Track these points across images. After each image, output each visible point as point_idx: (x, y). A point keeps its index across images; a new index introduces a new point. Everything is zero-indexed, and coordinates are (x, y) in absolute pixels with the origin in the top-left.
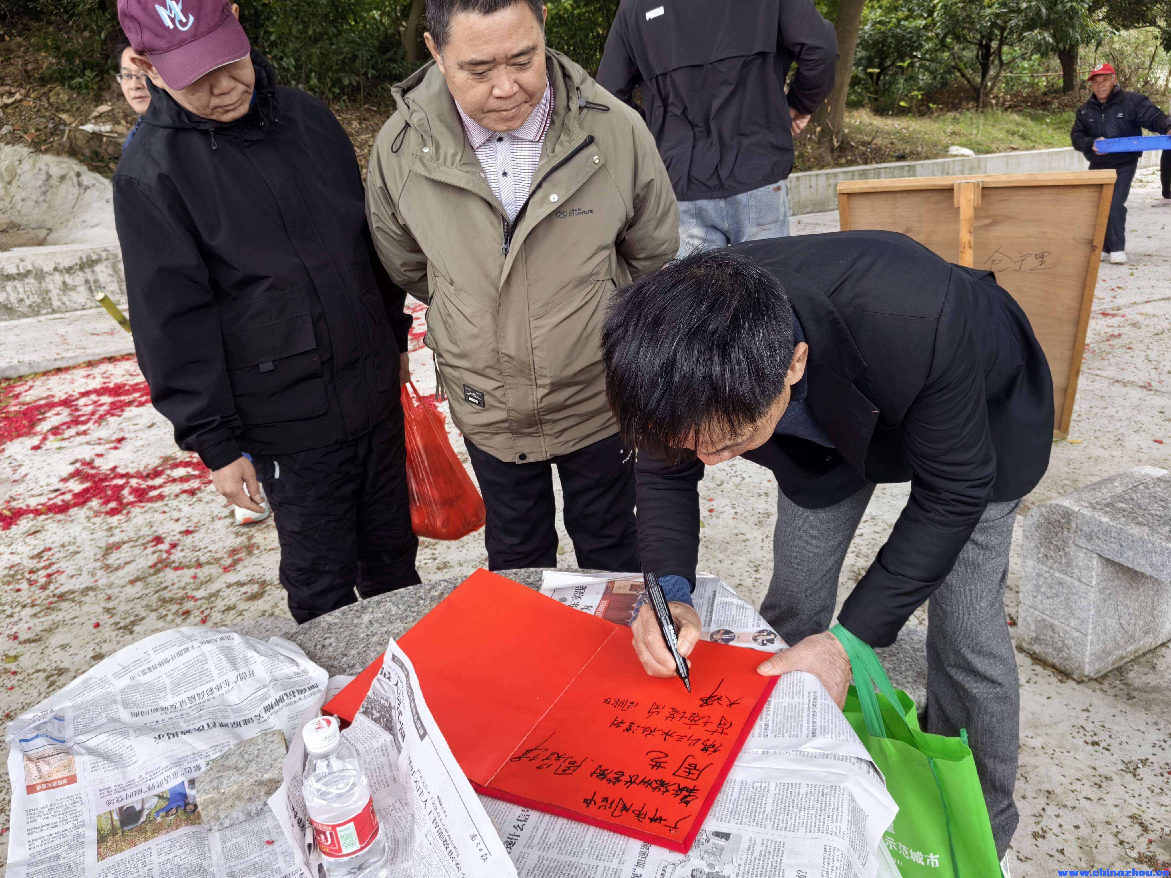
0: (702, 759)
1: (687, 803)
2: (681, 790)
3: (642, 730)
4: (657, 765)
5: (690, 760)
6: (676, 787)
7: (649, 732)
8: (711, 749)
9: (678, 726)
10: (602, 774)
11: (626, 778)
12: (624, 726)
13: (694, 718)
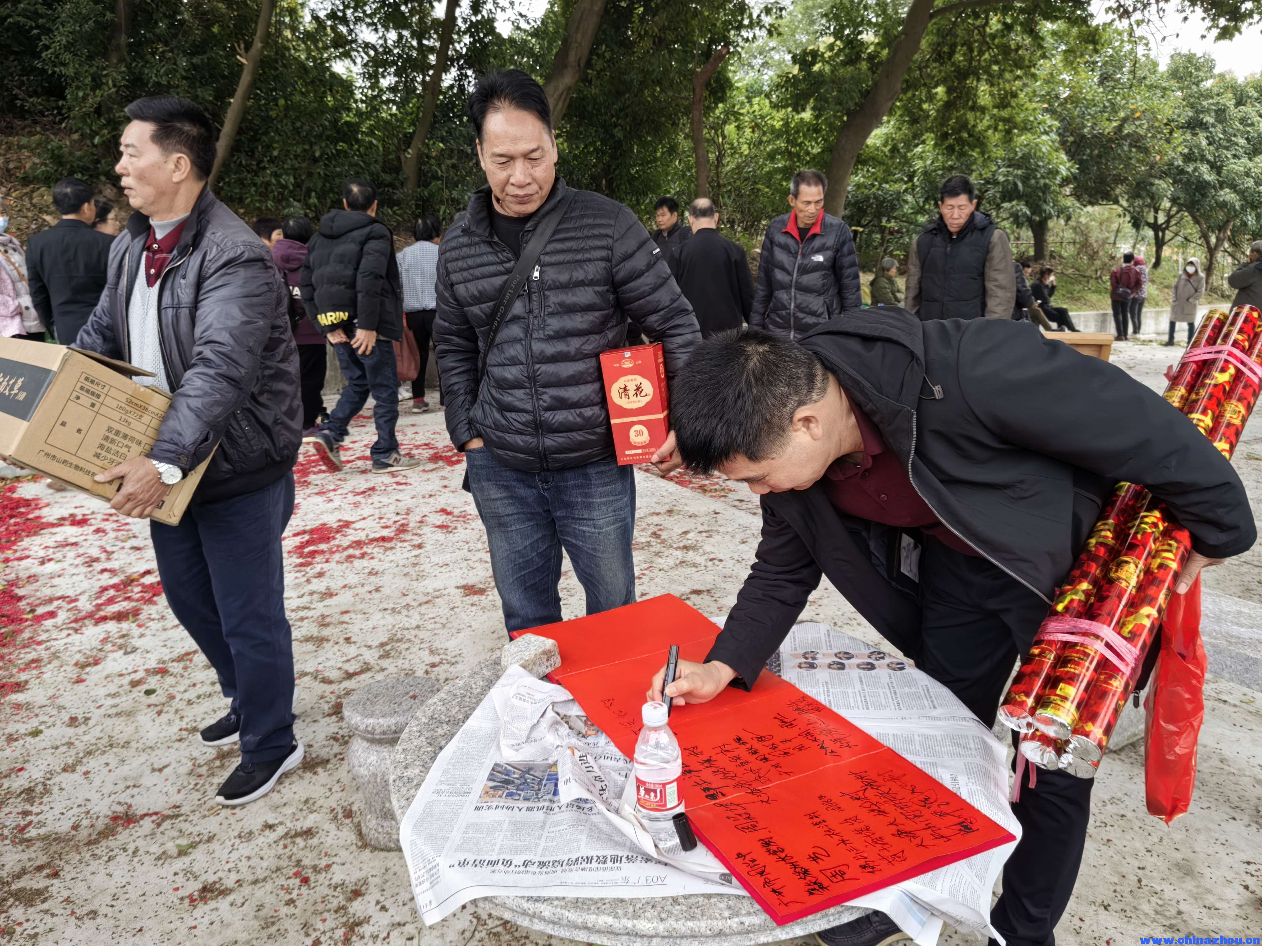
0: (854, 871)
1: (811, 894)
2: (815, 883)
3: (826, 828)
4: (814, 858)
5: (844, 869)
6: (814, 880)
7: (830, 833)
8: (868, 869)
9: (858, 842)
10: (767, 843)
11: (783, 855)
12: (816, 820)
13: (878, 841)
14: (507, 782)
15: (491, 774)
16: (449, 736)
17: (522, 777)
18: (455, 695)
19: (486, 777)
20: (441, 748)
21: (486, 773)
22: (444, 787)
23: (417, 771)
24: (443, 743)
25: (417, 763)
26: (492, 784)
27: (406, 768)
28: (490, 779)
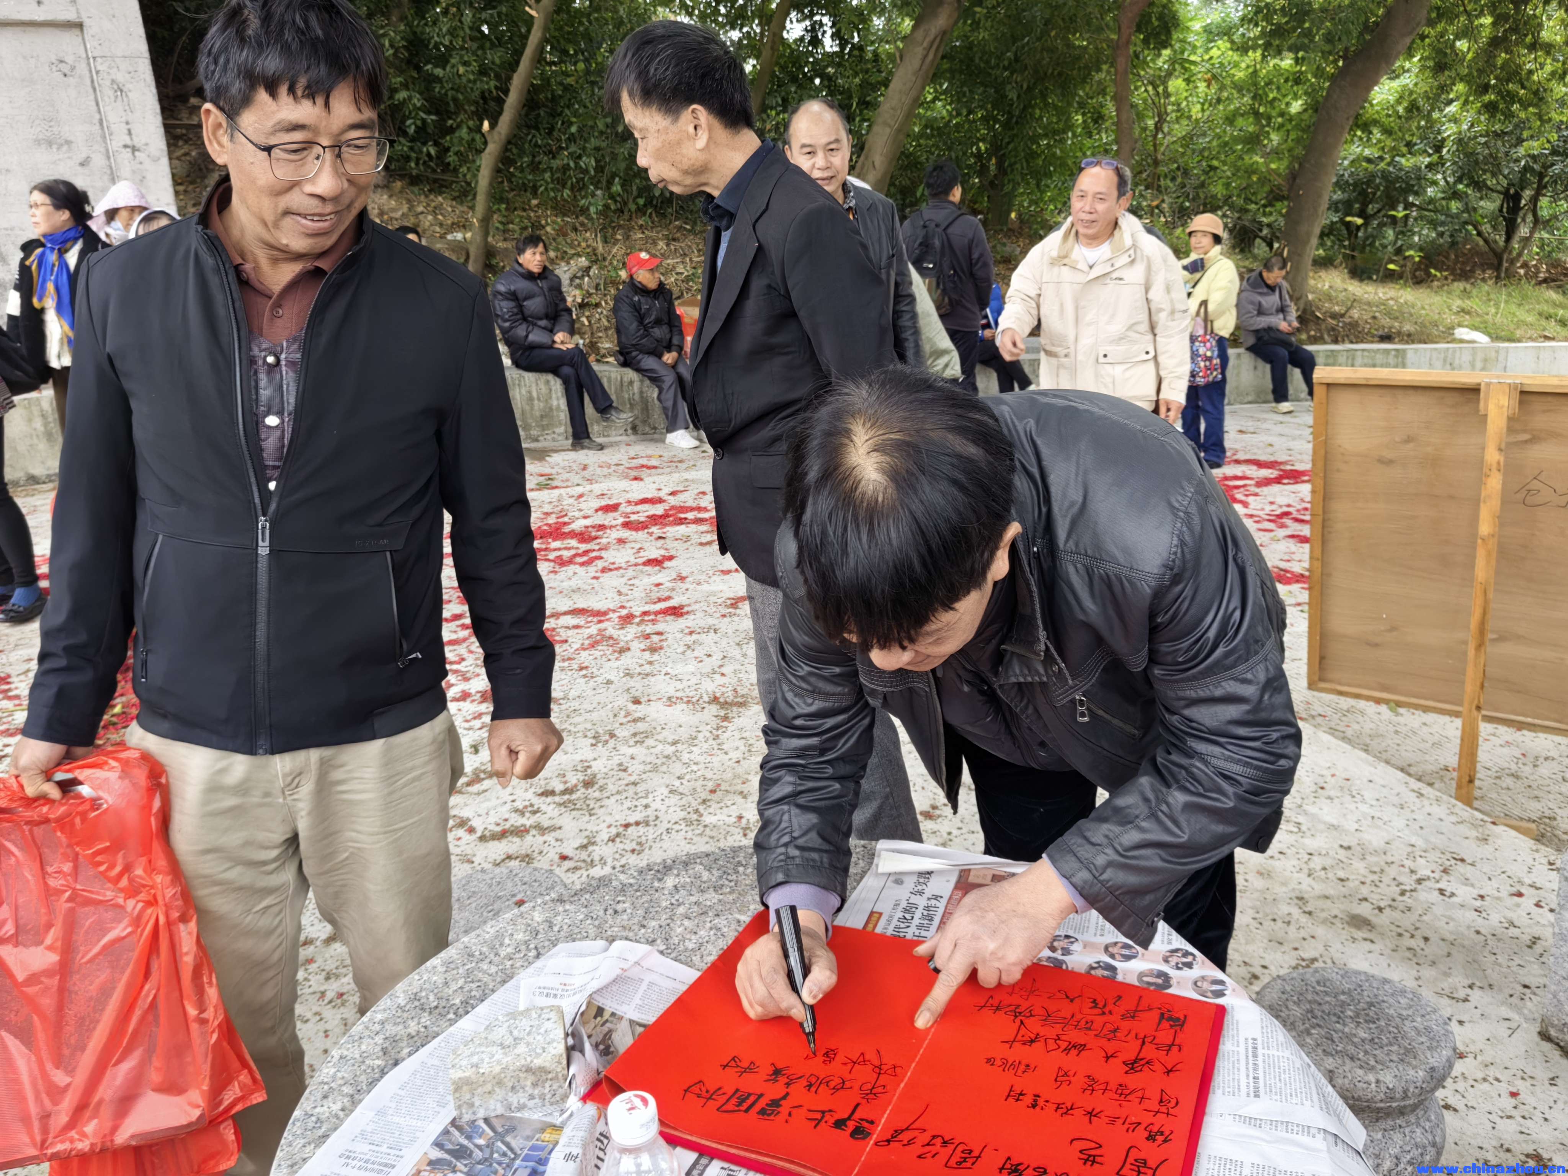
14: (460, 1153)
15: (446, 1132)
16: (420, 1041)
17: (490, 1145)
18: (471, 955)
19: (432, 1139)
20: (396, 1063)
21: (435, 1129)
22: (362, 1148)
23: (336, 1107)
24: (406, 1051)
25: (346, 1090)
26: (436, 1154)
27: (325, 1097)
28: (438, 1144)
